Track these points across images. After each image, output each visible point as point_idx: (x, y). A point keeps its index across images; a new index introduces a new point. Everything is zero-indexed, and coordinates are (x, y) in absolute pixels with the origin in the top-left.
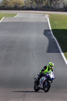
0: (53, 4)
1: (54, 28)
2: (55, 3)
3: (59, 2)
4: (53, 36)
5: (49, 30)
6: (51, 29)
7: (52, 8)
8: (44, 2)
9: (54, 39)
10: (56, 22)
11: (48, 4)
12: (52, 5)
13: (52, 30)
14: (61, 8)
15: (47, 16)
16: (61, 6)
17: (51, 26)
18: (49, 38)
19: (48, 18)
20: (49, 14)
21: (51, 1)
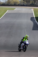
0: (36, 3)
1: (36, 16)
2: (37, 2)
4: (36, 21)
5: (34, 18)
6: (34, 17)
7: (35, 5)
11: (33, 3)
12: (35, 3)
15: (32, 9)
17: (35, 15)
18: (33, 22)
19: (33, 11)
20: (34, 8)
21: (35, 1)
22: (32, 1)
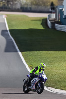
0: (11, 4)
1: (11, 28)
2: (12, 3)
3: (16, 2)
4: (11, 36)
5: (7, 31)
6: (8, 29)
7: (10, 8)
8: (1, 3)
9: (11, 39)
10: (13, 23)
11: (5, 5)
12: (10, 6)
13: (10, 30)
14: (18, 9)
16: (18, 7)
17: (9, 26)
18: (7, 38)
19: (6, 19)
21: (8, 2)
22: (4, 1)
